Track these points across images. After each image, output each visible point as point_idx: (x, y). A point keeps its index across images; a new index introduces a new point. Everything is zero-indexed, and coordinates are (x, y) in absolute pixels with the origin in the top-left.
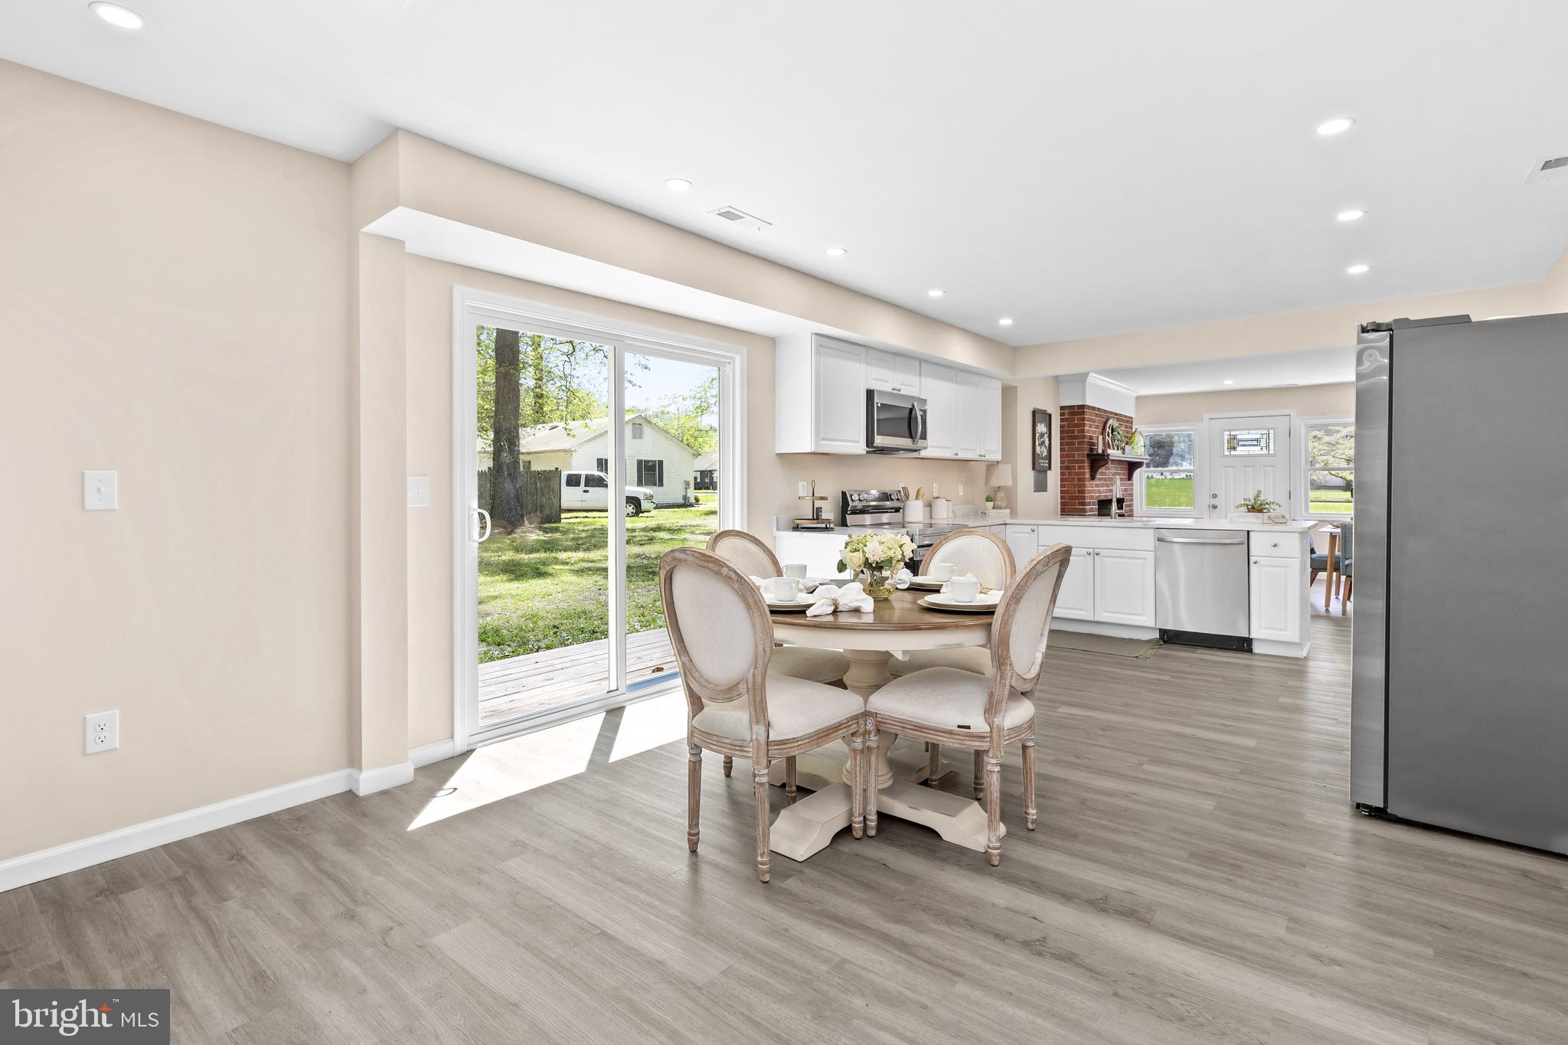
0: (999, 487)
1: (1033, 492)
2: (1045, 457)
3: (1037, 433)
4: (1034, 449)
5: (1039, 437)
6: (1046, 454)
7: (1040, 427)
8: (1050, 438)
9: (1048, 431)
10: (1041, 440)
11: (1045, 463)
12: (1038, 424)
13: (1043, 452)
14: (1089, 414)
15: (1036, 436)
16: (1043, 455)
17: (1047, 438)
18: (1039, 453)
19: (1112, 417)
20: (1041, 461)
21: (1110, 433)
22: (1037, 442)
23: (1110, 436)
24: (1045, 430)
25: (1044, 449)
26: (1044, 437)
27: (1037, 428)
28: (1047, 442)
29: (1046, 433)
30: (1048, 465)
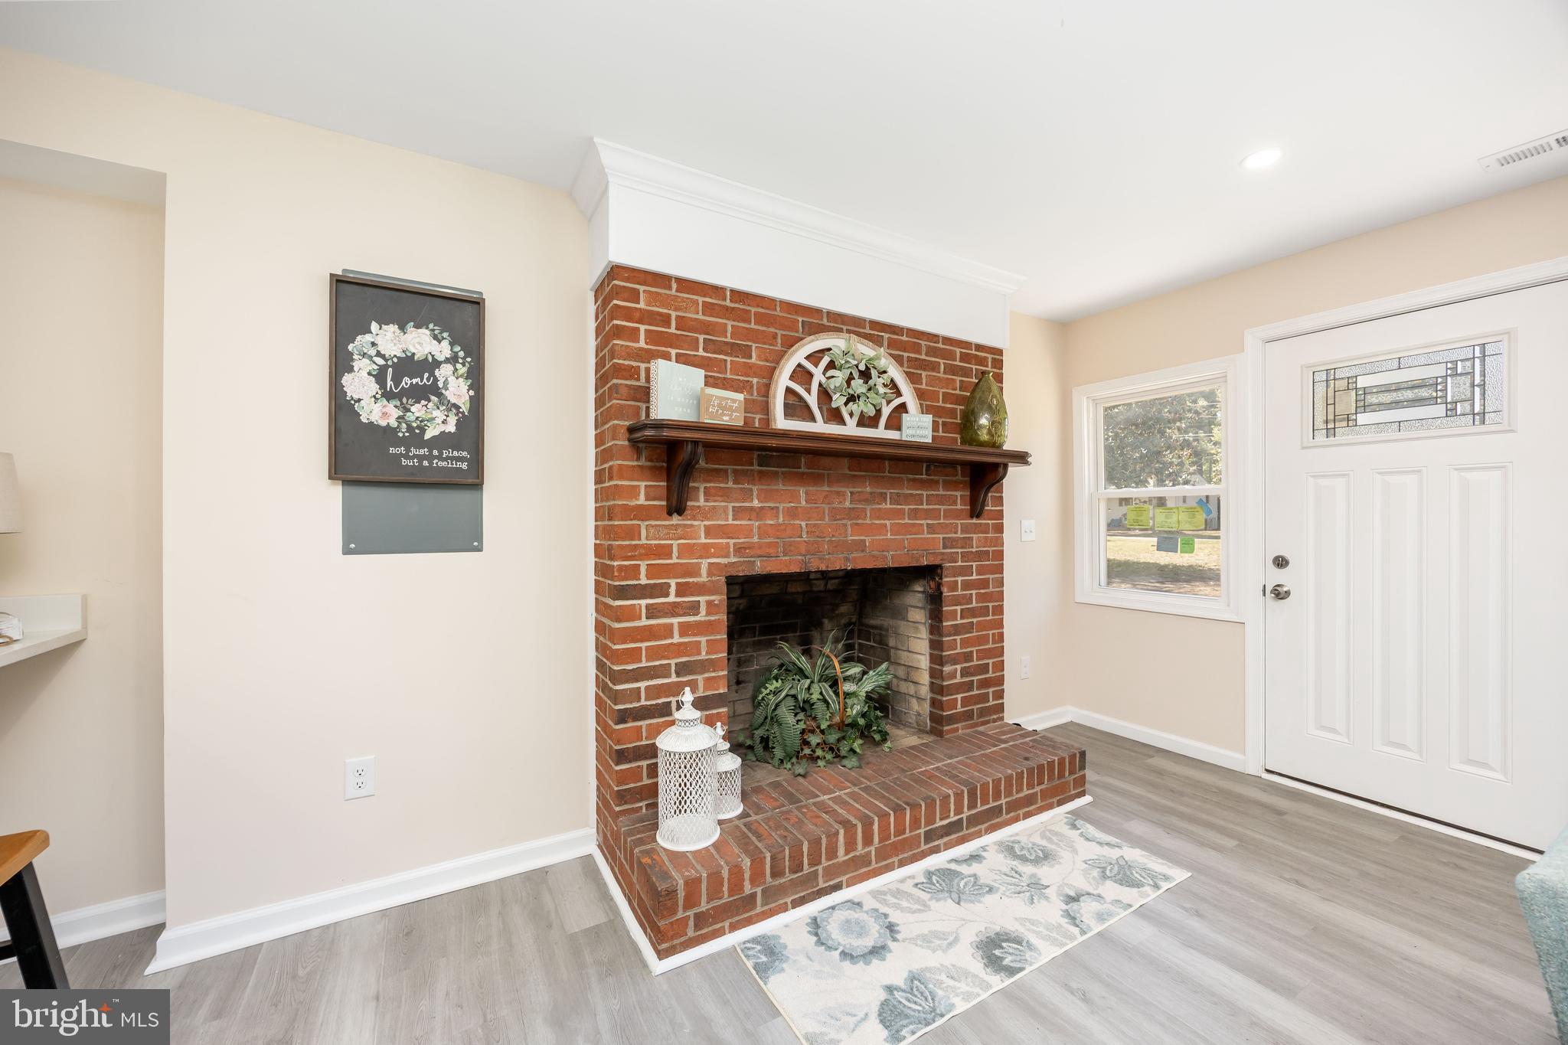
1: (345, 553)
2: (443, 440)
3: (364, 355)
4: (341, 408)
5: (383, 370)
6: (451, 428)
7: (389, 335)
8: (476, 378)
9: (461, 354)
10: (406, 382)
11: (440, 458)
12: (374, 326)
13: (421, 422)
14: (653, 298)
15: (356, 365)
16: (423, 430)
17: (454, 378)
18: (383, 423)
19: (849, 332)
20: (408, 450)
21: (818, 373)
22: (360, 384)
23: (820, 385)
24: (443, 350)
25: (436, 413)
26: (432, 374)
27: (368, 338)
28: (458, 391)
29: (447, 361)
30: (464, 466)
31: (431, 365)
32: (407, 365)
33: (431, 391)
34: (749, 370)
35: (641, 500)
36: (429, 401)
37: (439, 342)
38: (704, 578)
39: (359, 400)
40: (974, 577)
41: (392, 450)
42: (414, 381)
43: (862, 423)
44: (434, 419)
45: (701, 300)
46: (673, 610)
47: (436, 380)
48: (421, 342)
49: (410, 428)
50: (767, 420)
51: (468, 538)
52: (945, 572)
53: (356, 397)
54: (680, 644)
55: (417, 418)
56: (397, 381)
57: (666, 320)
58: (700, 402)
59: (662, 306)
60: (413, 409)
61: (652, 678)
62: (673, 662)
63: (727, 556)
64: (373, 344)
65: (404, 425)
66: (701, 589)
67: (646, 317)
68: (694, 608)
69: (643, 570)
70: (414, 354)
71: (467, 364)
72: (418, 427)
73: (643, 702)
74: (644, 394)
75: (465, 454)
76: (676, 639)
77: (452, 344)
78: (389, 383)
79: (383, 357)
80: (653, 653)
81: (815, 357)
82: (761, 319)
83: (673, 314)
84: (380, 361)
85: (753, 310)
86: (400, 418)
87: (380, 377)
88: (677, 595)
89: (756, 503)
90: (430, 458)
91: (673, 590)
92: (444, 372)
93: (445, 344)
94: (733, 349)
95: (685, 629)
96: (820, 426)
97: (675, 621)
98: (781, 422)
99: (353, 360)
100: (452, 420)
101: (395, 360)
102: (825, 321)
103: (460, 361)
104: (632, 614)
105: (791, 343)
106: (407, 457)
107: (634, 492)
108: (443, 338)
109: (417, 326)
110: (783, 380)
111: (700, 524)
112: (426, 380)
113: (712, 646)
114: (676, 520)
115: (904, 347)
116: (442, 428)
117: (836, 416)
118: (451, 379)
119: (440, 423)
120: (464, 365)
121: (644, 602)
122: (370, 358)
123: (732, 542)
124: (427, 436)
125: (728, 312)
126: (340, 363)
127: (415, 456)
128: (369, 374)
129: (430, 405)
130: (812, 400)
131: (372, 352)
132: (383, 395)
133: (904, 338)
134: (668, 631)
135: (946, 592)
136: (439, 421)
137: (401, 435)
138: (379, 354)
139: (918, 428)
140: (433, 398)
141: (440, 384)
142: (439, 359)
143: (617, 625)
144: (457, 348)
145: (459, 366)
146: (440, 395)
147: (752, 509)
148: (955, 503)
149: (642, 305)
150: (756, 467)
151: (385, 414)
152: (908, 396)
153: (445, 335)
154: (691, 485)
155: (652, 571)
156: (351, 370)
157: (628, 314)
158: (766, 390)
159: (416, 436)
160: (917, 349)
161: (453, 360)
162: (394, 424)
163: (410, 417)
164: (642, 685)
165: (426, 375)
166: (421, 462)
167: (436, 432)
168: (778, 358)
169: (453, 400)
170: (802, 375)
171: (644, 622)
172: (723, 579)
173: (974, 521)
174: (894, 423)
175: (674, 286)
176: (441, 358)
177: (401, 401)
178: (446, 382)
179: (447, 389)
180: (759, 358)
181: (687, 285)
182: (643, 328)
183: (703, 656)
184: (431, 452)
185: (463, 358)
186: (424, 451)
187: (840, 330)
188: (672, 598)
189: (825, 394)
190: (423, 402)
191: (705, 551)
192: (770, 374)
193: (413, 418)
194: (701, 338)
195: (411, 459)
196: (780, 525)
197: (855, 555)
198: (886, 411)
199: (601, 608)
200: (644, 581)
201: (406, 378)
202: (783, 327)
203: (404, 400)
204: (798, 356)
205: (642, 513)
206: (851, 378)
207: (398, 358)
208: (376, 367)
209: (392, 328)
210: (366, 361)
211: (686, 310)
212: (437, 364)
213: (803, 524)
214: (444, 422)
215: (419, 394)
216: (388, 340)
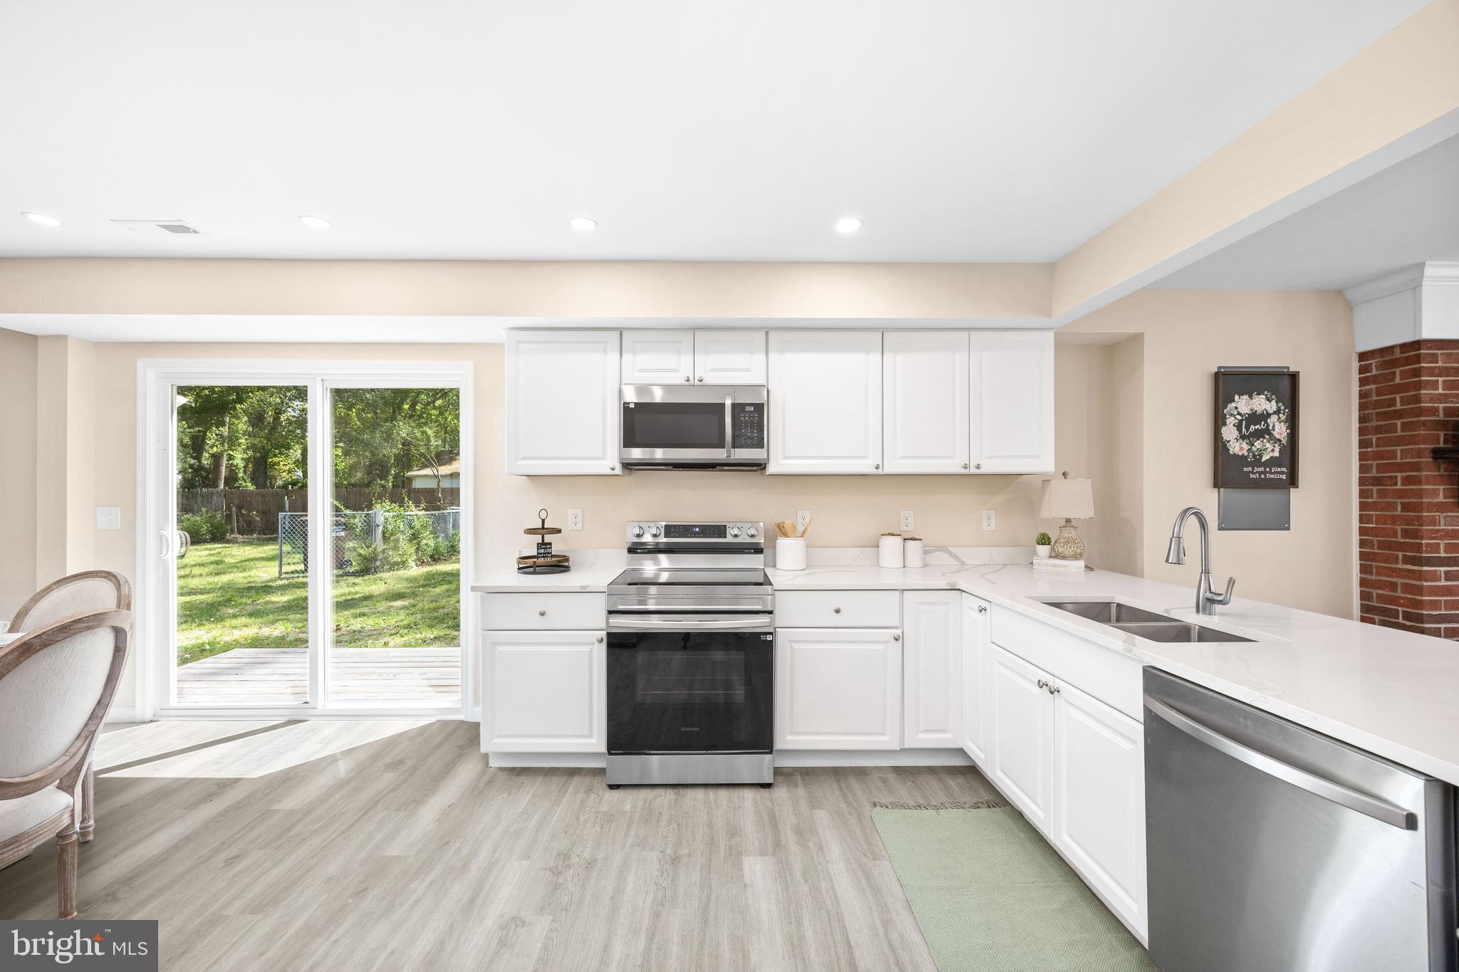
0: (1068, 521)
1: (1219, 529)
2: (1273, 462)
3: (1232, 415)
4: (1219, 445)
5: (1241, 422)
6: (1276, 454)
7: (1244, 401)
8: (1292, 422)
9: (1283, 408)
10: (1252, 428)
11: (1271, 472)
12: (1237, 397)
13: (1260, 451)
14: (1448, 357)
15: (1228, 421)
16: (1261, 456)
17: (1278, 423)
18: (1241, 454)
20: (1254, 469)
22: (1229, 433)
24: (1272, 406)
25: (1268, 445)
26: (1266, 422)
27: (1233, 405)
28: (1281, 431)
29: (1275, 413)
30: (1284, 477)
31: (1265, 416)
32: (1254, 418)
33: (1267, 432)
36: (1264, 438)
37: (1270, 402)
39: (1229, 441)
41: (1245, 469)
42: (1256, 427)
44: (1266, 449)
47: (1268, 425)
48: (1261, 403)
49: (1254, 456)
51: (1282, 522)
53: (1227, 440)
55: (1258, 449)
56: (1247, 429)
59: (1455, 362)
60: (1256, 444)
64: (1236, 408)
65: (1251, 454)
67: (1442, 371)
70: (1256, 411)
71: (1286, 414)
72: (1258, 455)
74: (1442, 425)
75: (1284, 469)
77: (1277, 402)
78: (1244, 430)
79: (1241, 414)
84: (1240, 417)
86: (1249, 450)
87: (1239, 427)
90: (1265, 473)
92: (1273, 420)
93: (1273, 403)
99: (1226, 419)
100: (1277, 450)
101: (1247, 416)
103: (1282, 412)
106: (1253, 473)
108: (1273, 399)
109: (1258, 394)
112: (1262, 426)
116: (1272, 454)
118: (1277, 424)
119: (1271, 451)
120: (1284, 414)
122: (1234, 416)
124: (1263, 460)
126: (1219, 420)
127: (1257, 472)
128: (1234, 425)
129: (1265, 440)
131: (1235, 413)
132: (1240, 437)
136: (1269, 450)
137: (1249, 460)
138: (1239, 413)
140: (1267, 436)
141: (1270, 428)
142: (1270, 412)
144: (1280, 404)
145: (1281, 415)
146: (1270, 434)
149: (1438, 364)
151: (1242, 449)
153: (1273, 397)
157: (1430, 372)
159: (1257, 461)
162: (1246, 454)
165: (1263, 424)
166: (1260, 476)
167: (1268, 457)
169: (1278, 437)
176: (1271, 412)
177: (1249, 439)
178: (1274, 426)
179: (1274, 430)
182: (1441, 379)
184: (1265, 469)
185: (1284, 410)
186: (1261, 469)
190: (1261, 439)
193: (1255, 449)
195: (1255, 473)
201: (1252, 427)
203: (1251, 439)
207: (1248, 414)
208: (1237, 421)
209: (1246, 397)
210: (1233, 418)
212: (1269, 415)
214: (1273, 451)
215: (1259, 435)
216: (1243, 404)
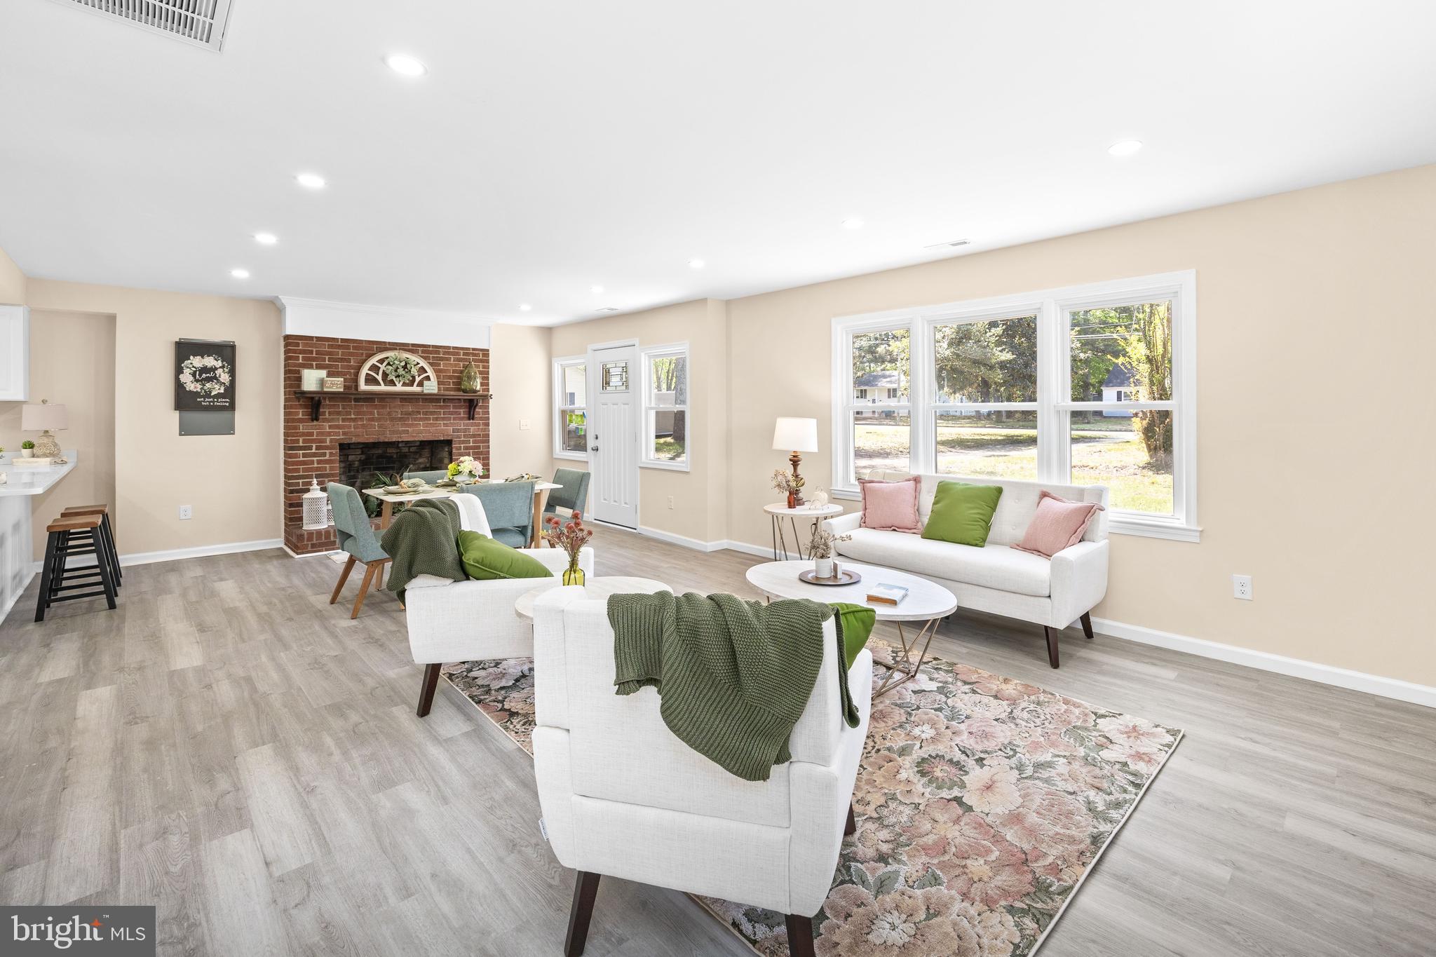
0: (46, 432)
1: (180, 436)
2: (219, 396)
3: (188, 367)
4: (179, 386)
5: (195, 372)
6: (222, 391)
7: (197, 360)
8: (232, 373)
9: (226, 365)
10: (204, 376)
11: (217, 402)
12: (191, 357)
14: (305, 345)
16: (211, 392)
18: (195, 390)
19: (400, 349)
20: (205, 399)
21: (382, 367)
22: (186, 378)
23: (384, 371)
24: (219, 364)
25: (217, 387)
26: (214, 372)
27: (189, 361)
28: (225, 378)
29: (220, 367)
30: (227, 404)
31: (214, 369)
32: (205, 370)
33: (214, 378)
34: (350, 367)
35: (300, 416)
36: (213, 381)
37: (217, 361)
38: (328, 443)
39: (186, 383)
40: (471, 444)
41: (198, 400)
42: (207, 375)
43: (404, 384)
44: (215, 388)
45: (327, 343)
46: (314, 455)
47: (216, 374)
48: (210, 361)
49: (205, 392)
50: (357, 387)
51: (229, 429)
52: (453, 443)
54: (317, 467)
55: (209, 388)
56: (200, 375)
57: (311, 352)
58: (322, 382)
59: (310, 347)
60: (207, 385)
61: (305, 479)
62: (314, 473)
63: (339, 436)
64: (191, 363)
65: (203, 391)
66: (327, 448)
67: (301, 352)
68: (324, 454)
69: (301, 441)
70: (207, 366)
71: (228, 368)
72: (209, 391)
73: (301, 487)
74: (299, 379)
75: (228, 399)
76: (316, 465)
77: (222, 362)
78: (197, 376)
79: (195, 367)
80: (304, 470)
81: (381, 361)
82: (355, 348)
83: (314, 350)
84: (194, 369)
85: (352, 345)
86: (201, 389)
87: (194, 375)
88: (316, 450)
89: (353, 416)
90: (213, 402)
91: (314, 447)
92: (219, 371)
93: (220, 361)
94: (342, 360)
95: (319, 462)
96: (383, 388)
97: (315, 459)
98: (363, 387)
99: (184, 370)
100: (223, 388)
101: (200, 368)
102: (388, 346)
103: (226, 367)
104: (296, 456)
105: (370, 356)
106: (204, 402)
107: (297, 413)
109: (208, 356)
110: (365, 370)
111: (327, 425)
112: (212, 374)
113: (331, 469)
114: (315, 423)
115: (431, 352)
116: (219, 391)
117: (392, 383)
118: (222, 374)
119: (217, 389)
121: (301, 452)
122: (190, 368)
123: (341, 431)
124: (212, 394)
125: (339, 347)
126: (179, 370)
127: (207, 401)
128: (190, 374)
129: (214, 383)
130: (379, 378)
131: (191, 366)
132: (195, 381)
133: (431, 349)
134: (312, 462)
135: (454, 451)
137: (202, 394)
138: (193, 367)
139: (432, 387)
140: (215, 381)
141: (218, 375)
143: (290, 460)
144: (225, 363)
145: (225, 369)
146: (216, 379)
147: (352, 419)
148: (460, 414)
149: (300, 348)
150: (353, 403)
151: (196, 387)
152: (430, 372)
153: (220, 358)
154: (321, 410)
155: (304, 441)
156: (183, 373)
157: (295, 351)
158: (357, 374)
159: (208, 394)
160: (438, 352)
161: (223, 367)
162: (199, 390)
163: (205, 388)
164: (301, 481)
166: (209, 403)
167: (216, 393)
168: (364, 362)
169: (223, 381)
170: (375, 368)
171: (301, 459)
172: (337, 444)
173: (471, 421)
174: (421, 384)
175: (315, 339)
176: (218, 366)
177: (202, 382)
178: (220, 375)
179: (220, 377)
180: (354, 362)
181: (319, 339)
182: (301, 356)
183: (328, 472)
184: (214, 399)
186: (211, 399)
187: (396, 349)
188: (314, 451)
189: (385, 375)
190: (211, 382)
191: (329, 434)
192: (359, 368)
193: (207, 388)
194: (327, 357)
196: (364, 424)
197: (404, 435)
198: (418, 379)
199: (286, 455)
200: (301, 444)
201: (204, 375)
202: (366, 350)
204: (374, 360)
205: (300, 421)
206: (398, 368)
208: (192, 371)
209: (198, 357)
210: (188, 369)
211: (320, 347)
212: (216, 369)
213: (376, 424)
214: (219, 389)
215: (209, 380)
216: (197, 362)
